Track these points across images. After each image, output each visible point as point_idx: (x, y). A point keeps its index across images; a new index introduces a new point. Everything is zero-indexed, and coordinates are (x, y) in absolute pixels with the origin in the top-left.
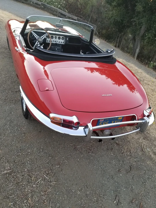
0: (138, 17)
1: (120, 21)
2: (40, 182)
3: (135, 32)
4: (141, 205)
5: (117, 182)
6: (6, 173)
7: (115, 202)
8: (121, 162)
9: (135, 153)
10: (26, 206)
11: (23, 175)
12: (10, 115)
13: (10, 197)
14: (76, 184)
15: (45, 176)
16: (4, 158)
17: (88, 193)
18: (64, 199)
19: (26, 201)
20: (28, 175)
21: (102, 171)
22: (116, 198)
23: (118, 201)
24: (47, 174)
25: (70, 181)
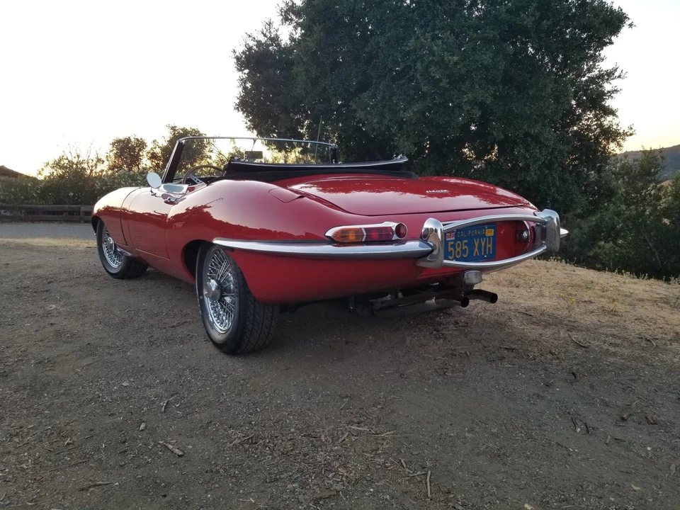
2: (347, 440)
4: (650, 419)
5: (556, 401)
6: (241, 444)
7: (579, 430)
8: (542, 372)
9: (565, 352)
10: (338, 482)
11: (290, 440)
12: (182, 360)
13: (282, 476)
14: (451, 425)
15: (352, 427)
16: (215, 424)
17: (494, 431)
18: (436, 452)
19: (334, 474)
20: (305, 436)
21: (503, 394)
22: (575, 424)
23: (586, 425)
24: (359, 423)
25: (428, 423)
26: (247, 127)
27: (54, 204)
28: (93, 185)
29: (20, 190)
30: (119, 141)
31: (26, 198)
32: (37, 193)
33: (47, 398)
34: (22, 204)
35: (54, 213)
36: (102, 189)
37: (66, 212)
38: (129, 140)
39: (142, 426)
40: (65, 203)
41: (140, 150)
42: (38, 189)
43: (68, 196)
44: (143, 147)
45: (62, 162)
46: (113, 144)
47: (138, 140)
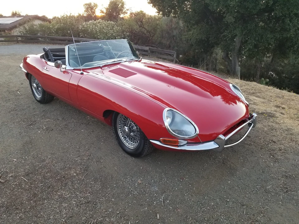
0: (229, 30)
1: (205, 39)
3: (228, 47)
26: (148, 3)
27: (62, 36)
28: (78, 28)
29: (47, 29)
30: (86, 4)
31: (50, 33)
32: (54, 31)
33: (109, 189)
34: (48, 35)
35: (62, 40)
36: (82, 29)
37: (67, 40)
38: (90, 4)
39: (158, 216)
40: (66, 36)
41: (95, 8)
42: (55, 29)
43: (68, 33)
44: (97, 7)
45: (64, 16)
46: (84, 5)
47: (94, 4)
